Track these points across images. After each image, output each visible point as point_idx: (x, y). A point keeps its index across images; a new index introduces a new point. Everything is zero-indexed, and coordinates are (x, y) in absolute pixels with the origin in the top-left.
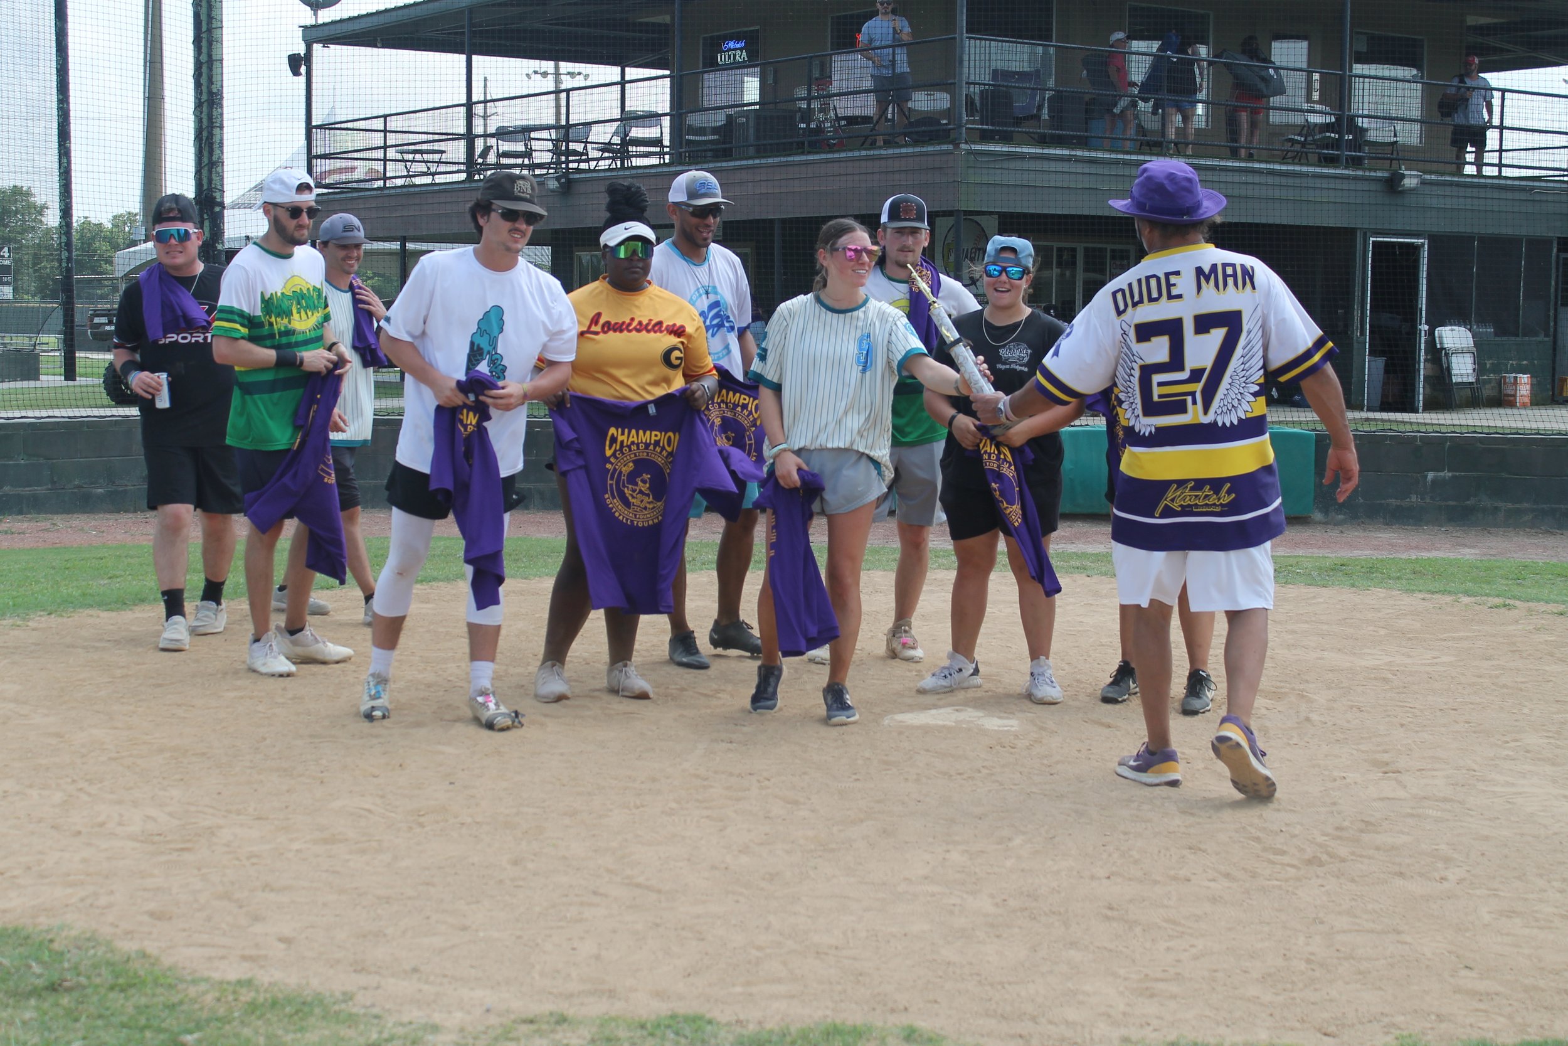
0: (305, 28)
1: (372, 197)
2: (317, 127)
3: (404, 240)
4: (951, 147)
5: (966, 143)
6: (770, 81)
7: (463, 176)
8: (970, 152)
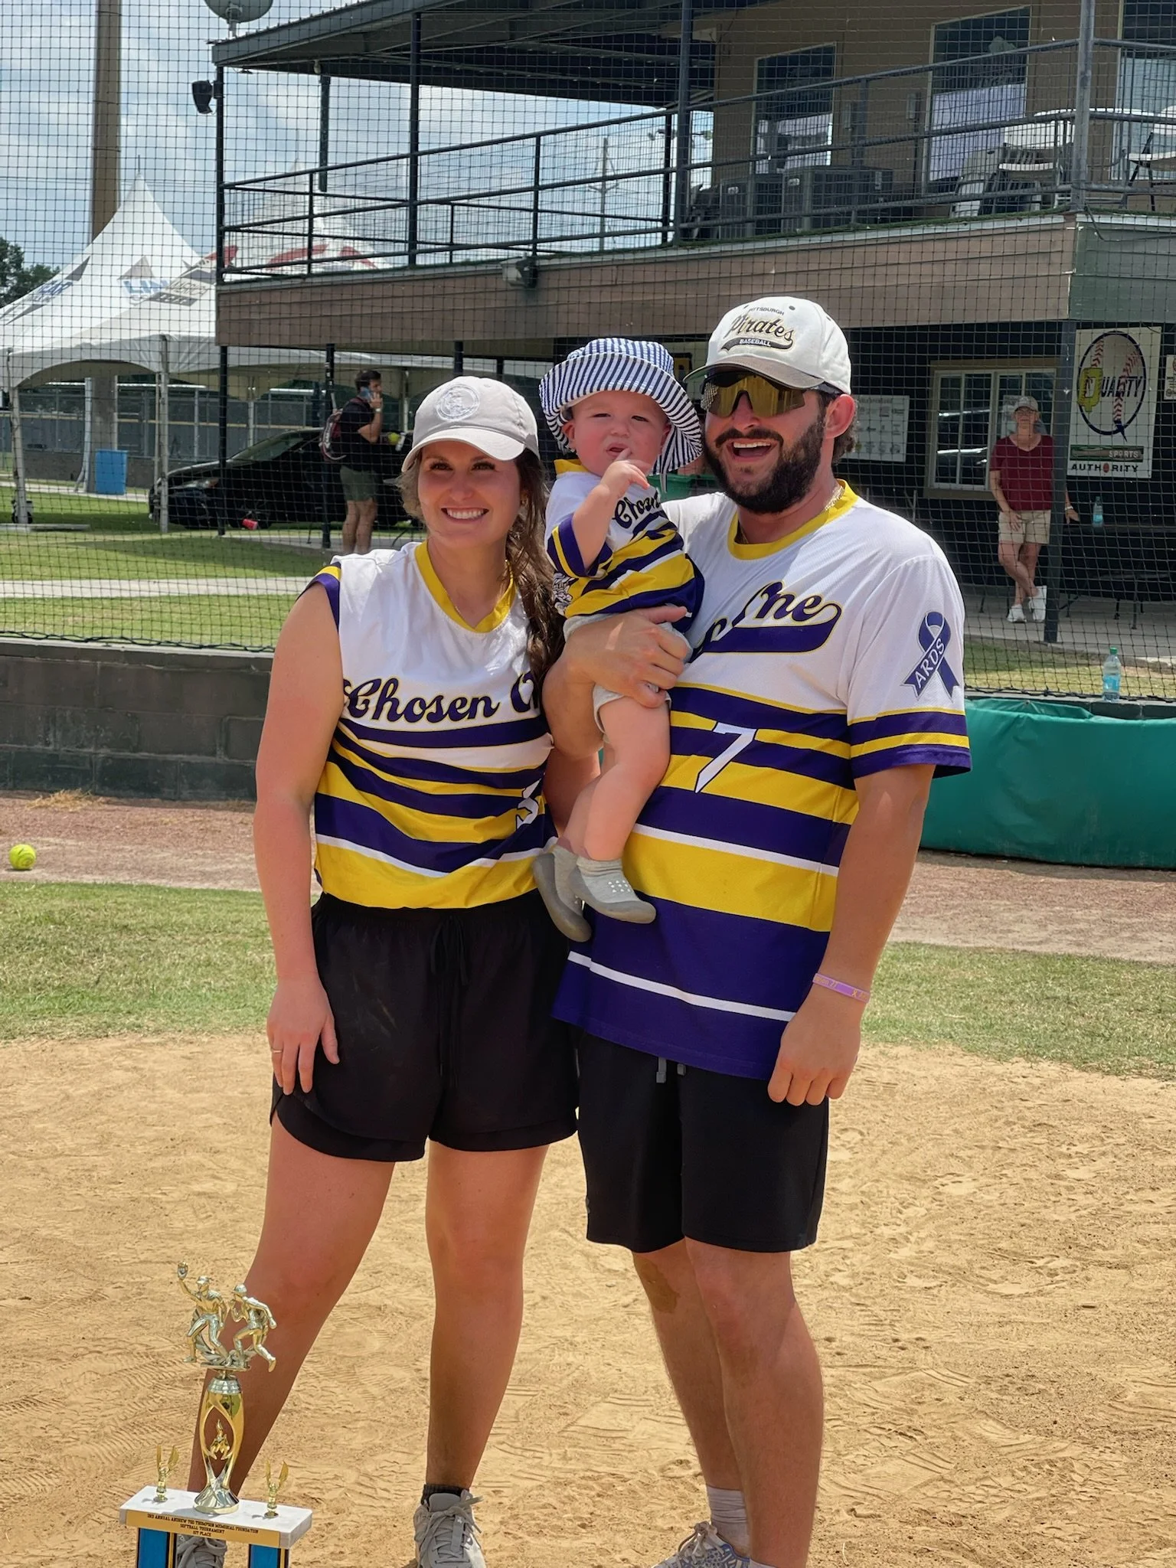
0: (218, 45)
1: (292, 288)
2: (232, 186)
3: (331, 350)
4: (1060, 219)
5: (1086, 211)
6: (847, 123)
7: (404, 260)
8: (1091, 227)
